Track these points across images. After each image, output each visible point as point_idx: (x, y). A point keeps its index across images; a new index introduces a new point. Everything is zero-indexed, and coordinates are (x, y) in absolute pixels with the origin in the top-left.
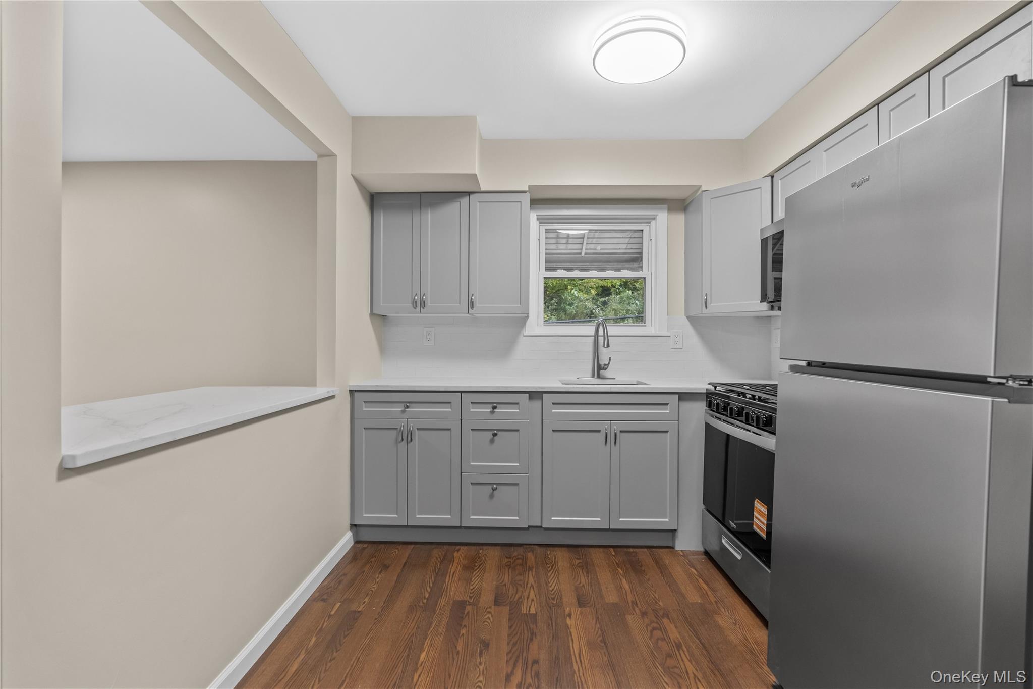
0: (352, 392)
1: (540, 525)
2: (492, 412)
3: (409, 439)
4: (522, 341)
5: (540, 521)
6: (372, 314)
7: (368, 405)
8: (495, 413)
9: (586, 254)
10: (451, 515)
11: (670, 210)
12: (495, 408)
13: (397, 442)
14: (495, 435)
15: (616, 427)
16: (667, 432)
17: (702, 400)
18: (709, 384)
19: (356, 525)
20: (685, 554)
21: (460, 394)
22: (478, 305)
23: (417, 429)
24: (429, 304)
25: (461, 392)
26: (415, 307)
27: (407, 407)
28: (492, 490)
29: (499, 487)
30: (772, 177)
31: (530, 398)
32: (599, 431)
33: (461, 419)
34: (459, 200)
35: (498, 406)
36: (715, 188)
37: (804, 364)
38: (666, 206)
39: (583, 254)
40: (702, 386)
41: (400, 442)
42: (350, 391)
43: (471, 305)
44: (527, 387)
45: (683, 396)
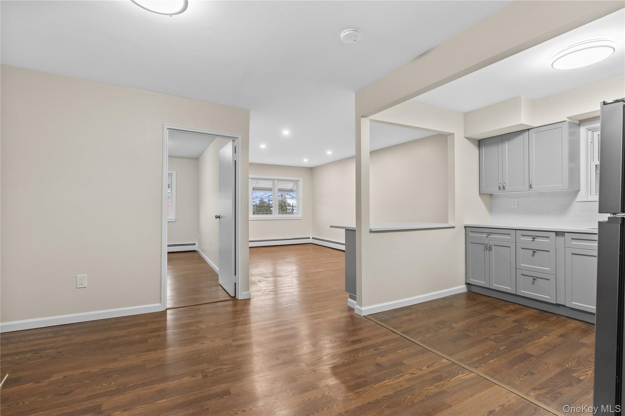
0: (465, 227)
1: (564, 304)
2: (533, 240)
3: (490, 249)
4: (575, 204)
5: (564, 302)
6: (481, 194)
7: (472, 233)
8: (535, 242)
10: (510, 287)
12: (534, 238)
13: (484, 250)
14: (534, 252)
19: (469, 284)
21: (515, 230)
22: (535, 186)
23: (494, 245)
24: (507, 188)
26: (500, 189)
27: (489, 235)
28: (533, 280)
29: (537, 279)
31: (556, 235)
33: (516, 243)
34: (523, 134)
35: (537, 238)
41: (486, 250)
42: (464, 226)
43: (531, 187)
44: (554, 229)
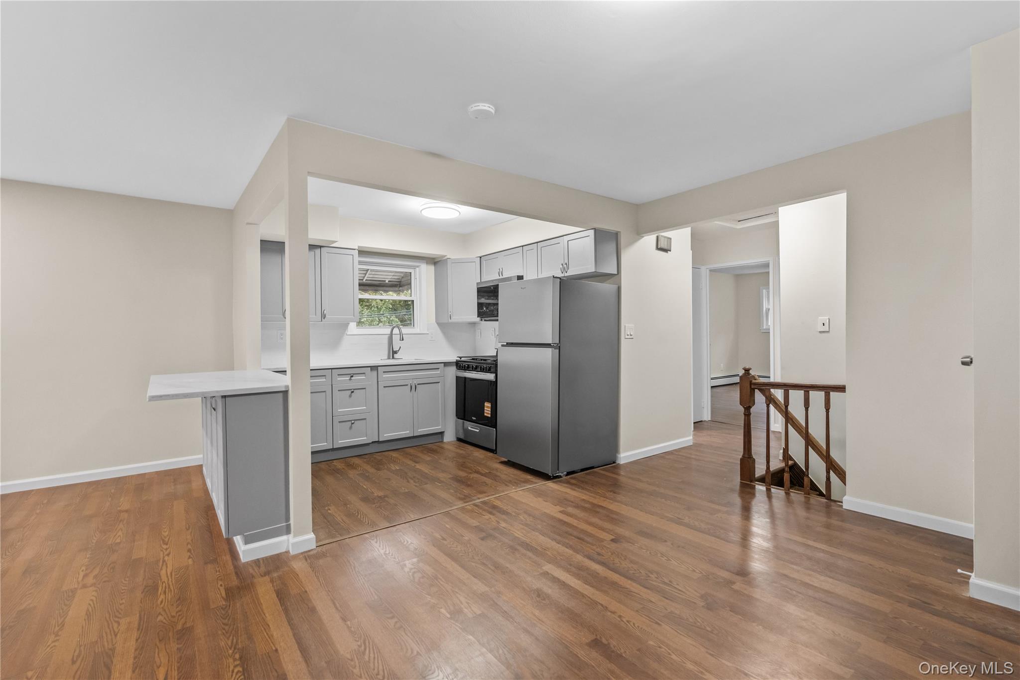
1: (377, 440)
2: (350, 379)
4: (345, 337)
5: (377, 438)
8: (352, 380)
9: (366, 280)
10: (327, 443)
11: (427, 263)
12: (352, 377)
14: (352, 392)
15: (416, 382)
16: (439, 382)
17: (454, 366)
18: (458, 357)
20: (449, 443)
22: (327, 317)
25: (332, 369)
28: (351, 424)
29: (355, 422)
30: (480, 258)
31: (371, 370)
32: (407, 385)
33: (332, 385)
34: (314, 250)
35: (354, 375)
36: (454, 258)
37: (505, 344)
38: (425, 261)
39: (364, 280)
40: (453, 358)
43: (323, 316)
44: (370, 364)
45: (446, 364)
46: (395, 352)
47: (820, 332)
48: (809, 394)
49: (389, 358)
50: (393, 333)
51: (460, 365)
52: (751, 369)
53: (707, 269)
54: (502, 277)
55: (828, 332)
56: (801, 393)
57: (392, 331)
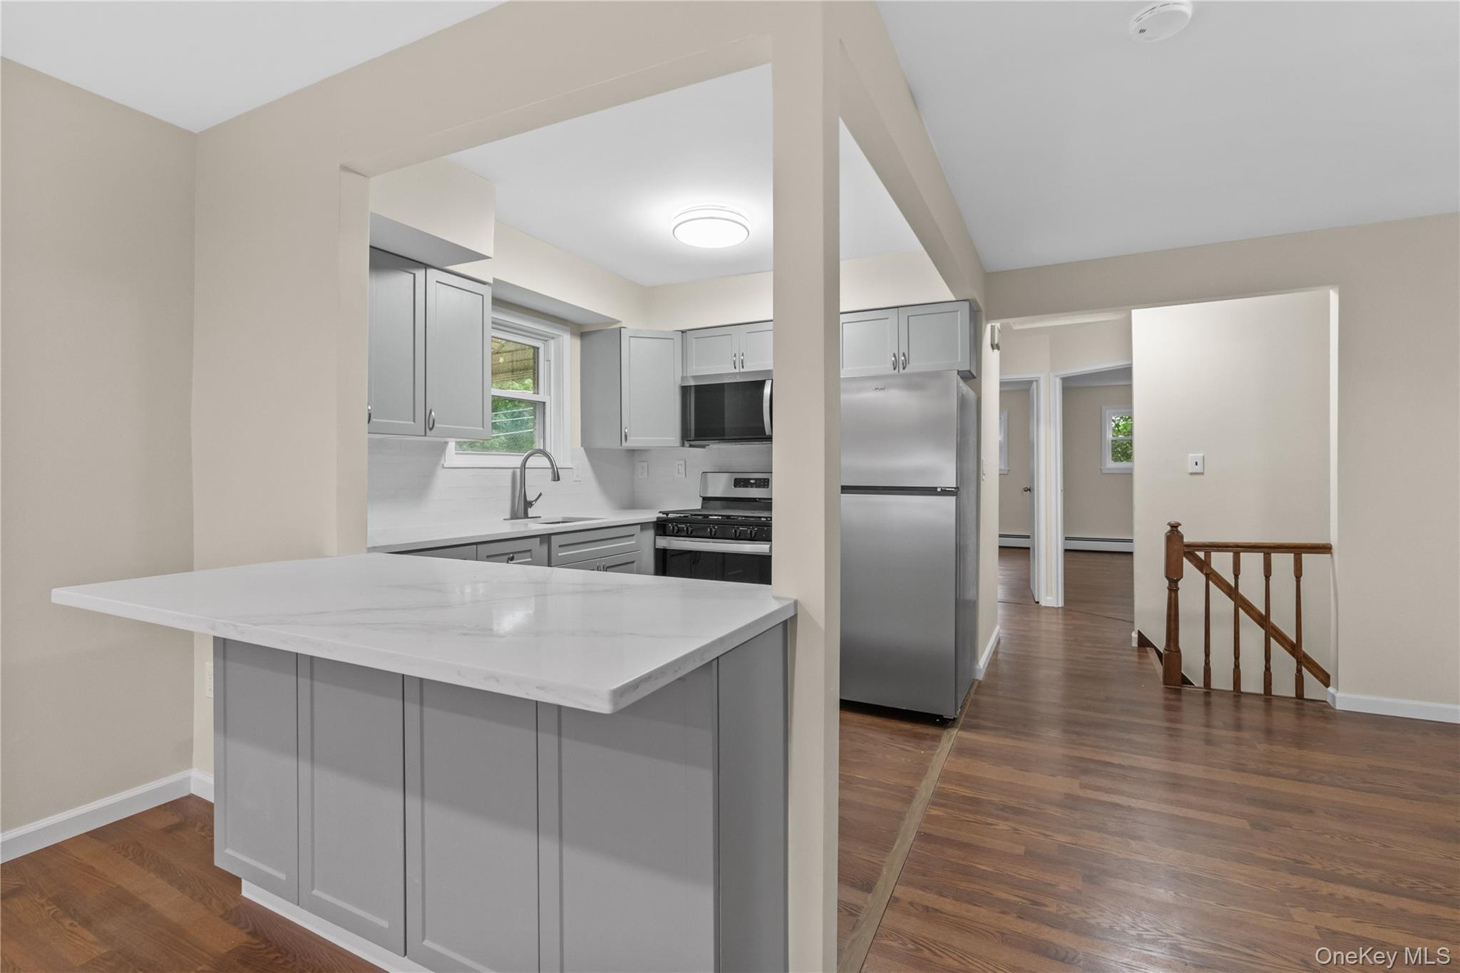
4: (440, 473)
11: (572, 333)
15: (604, 563)
16: (633, 562)
17: (650, 529)
18: (660, 512)
21: (476, 546)
25: (479, 544)
30: (684, 332)
31: (540, 543)
34: (414, 271)
35: (515, 556)
36: (631, 327)
38: (568, 328)
43: (430, 425)
45: (633, 528)
46: (529, 504)
47: (1191, 474)
48: (1270, 557)
49: (514, 516)
50: (526, 466)
51: (662, 527)
52: (1180, 525)
53: (1056, 376)
54: (742, 370)
55: (1202, 474)
56: (1259, 557)
57: (526, 461)
